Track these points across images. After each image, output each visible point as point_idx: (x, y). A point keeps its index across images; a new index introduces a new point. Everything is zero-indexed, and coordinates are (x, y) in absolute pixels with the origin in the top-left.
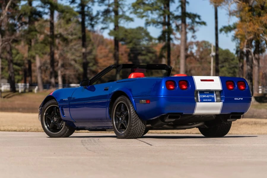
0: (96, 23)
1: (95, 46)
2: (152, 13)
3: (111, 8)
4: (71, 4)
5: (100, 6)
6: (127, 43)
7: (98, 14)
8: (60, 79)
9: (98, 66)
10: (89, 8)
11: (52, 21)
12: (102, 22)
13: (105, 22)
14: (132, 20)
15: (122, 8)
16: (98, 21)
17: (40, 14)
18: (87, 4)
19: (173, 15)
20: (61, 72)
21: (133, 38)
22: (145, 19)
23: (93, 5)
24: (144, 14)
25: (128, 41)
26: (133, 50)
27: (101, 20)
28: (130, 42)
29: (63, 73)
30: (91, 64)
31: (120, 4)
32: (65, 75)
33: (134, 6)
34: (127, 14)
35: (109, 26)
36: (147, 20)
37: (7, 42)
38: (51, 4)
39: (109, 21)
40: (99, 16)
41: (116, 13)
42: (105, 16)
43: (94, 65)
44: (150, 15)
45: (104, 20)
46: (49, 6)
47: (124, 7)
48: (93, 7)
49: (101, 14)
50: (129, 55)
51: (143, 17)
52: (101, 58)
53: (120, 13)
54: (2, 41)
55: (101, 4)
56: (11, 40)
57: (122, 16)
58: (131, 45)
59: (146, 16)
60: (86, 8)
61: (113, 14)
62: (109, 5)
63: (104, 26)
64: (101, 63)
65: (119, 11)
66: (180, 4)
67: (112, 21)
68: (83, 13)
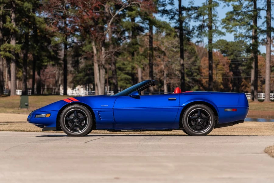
0: (192, 37)
1: (199, 57)
2: (240, 28)
3: (205, 24)
4: (170, 20)
5: (195, 22)
6: (228, 55)
7: (194, 29)
8: (165, 88)
9: (202, 76)
10: (186, 23)
11: (151, 36)
12: (197, 37)
13: (199, 36)
14: (224, 34)
15: (215, 23)
16: (193, 35)
17: (142, 29)
18: (185, 20)
19: (260, 29)
20: (167, 81)
21: (234, 51)
22: (233, 33)
23: (189, 21)
24: (233, 29)
25: (230, 53)
26: (233, 61)
27: (196, 34)
28: (232, 54)
29: (168, 82)
30: (195, 74)
31: (213, 20)
32: (170, 83)
33: (224, 21)
34: (220, 29)
35: (203, 40)
36: (235, 34)
37: (110, 54)
38: (149, 20)
39: (203, 35)
40: (195, 31)
41: (210, 27)
42: (200, 31)
43: (198, 74)
44: (238, 30)
45: (199, 34)
46: (148, 22)
47: (217, 23)
48: (189, 23)
49: (196, 29)
50: (230, 66)
51: (232, 32)
52: (205, 69)
53: (214, 28)
54: (106, 53)
55: (196, 20)
56: (114, 53)
57: (215, 31)
58: (232, 57)
59: (234, 31)
60: (184, 24)
61: (207, 29)
62: (204, 21)
63: (199, 40)
64: (204, 73)
65: (213, 26)
66: (265, 19)
67: (206, 36)
68: (180, 28)
